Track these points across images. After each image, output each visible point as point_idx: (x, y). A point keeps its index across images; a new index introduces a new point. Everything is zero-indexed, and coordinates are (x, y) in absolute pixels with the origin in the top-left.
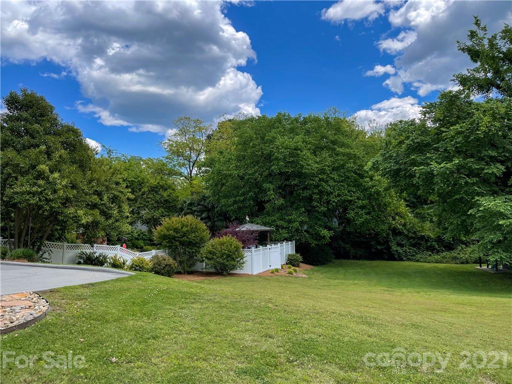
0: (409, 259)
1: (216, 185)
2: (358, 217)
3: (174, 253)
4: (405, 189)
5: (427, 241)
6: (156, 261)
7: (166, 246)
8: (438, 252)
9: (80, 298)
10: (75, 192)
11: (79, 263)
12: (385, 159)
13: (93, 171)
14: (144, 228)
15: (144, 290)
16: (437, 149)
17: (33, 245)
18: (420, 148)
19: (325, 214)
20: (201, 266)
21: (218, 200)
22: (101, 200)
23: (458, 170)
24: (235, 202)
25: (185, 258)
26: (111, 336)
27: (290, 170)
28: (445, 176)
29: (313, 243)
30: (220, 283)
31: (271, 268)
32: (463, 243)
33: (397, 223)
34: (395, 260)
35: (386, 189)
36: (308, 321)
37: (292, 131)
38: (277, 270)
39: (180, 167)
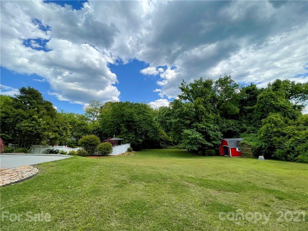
0: (165, 148)
1: (104, 124)
2: (151, 135)
3: (86, 148)
4: (164, 127)
5: (170, 143)
6: (79, 151)
7: (83, 146)
8: (173, 146)
9: (51, 166)
10: (48, 126)
11: (47, 153)
12: (159, 118)
13: (56, 118)
14: (75, 139)
15: (77, 162)
16: (173, 115)
17: (27, 147)
18: (168, 115)
19: (140, 134)
20: (97, 153)
21: (104, 130)
22: (59, 129)
23: (178, 121)
24: (110, 130)
25: (91, 150)
26: (67, 179)
27: (130, 120)
28: (175, 123)
29: (136, 144)
30: (104, 159)
31: (122, 153)
32: (180, 143)
33: (162, 137)
34: (161, 148)
35: (159, 127)
36: (135, 169)
37: (131, 107)
38: (124, 153)
39: (90, 117)
